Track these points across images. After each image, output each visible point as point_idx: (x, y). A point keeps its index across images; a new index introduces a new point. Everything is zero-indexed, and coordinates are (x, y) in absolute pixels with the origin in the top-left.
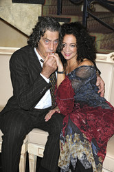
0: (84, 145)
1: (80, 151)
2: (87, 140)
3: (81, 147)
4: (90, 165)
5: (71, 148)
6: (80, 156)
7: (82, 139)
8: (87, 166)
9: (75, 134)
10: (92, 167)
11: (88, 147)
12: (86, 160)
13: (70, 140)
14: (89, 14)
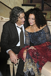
1: (30, 67)
2: (34, 62)
3: (31, 65)
6: (30, 69)
7: (32, 61)
8: (32, 74)
9: (30, 59)
10: (35, 74)
11: (34, 65)
12: (32, 71)
13: (27, 61)
14: (45, 3)
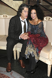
0: (33, 49)
2: (35, 47)
3: (32, 49)
4: (34, 55)
5: (29, 49)
6: (31, 52)
7: (33, 47)
8: (33, 56)
11: (35, 50)
12: (33, 54)
13: (29, 46)
